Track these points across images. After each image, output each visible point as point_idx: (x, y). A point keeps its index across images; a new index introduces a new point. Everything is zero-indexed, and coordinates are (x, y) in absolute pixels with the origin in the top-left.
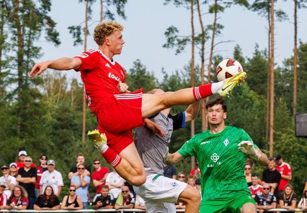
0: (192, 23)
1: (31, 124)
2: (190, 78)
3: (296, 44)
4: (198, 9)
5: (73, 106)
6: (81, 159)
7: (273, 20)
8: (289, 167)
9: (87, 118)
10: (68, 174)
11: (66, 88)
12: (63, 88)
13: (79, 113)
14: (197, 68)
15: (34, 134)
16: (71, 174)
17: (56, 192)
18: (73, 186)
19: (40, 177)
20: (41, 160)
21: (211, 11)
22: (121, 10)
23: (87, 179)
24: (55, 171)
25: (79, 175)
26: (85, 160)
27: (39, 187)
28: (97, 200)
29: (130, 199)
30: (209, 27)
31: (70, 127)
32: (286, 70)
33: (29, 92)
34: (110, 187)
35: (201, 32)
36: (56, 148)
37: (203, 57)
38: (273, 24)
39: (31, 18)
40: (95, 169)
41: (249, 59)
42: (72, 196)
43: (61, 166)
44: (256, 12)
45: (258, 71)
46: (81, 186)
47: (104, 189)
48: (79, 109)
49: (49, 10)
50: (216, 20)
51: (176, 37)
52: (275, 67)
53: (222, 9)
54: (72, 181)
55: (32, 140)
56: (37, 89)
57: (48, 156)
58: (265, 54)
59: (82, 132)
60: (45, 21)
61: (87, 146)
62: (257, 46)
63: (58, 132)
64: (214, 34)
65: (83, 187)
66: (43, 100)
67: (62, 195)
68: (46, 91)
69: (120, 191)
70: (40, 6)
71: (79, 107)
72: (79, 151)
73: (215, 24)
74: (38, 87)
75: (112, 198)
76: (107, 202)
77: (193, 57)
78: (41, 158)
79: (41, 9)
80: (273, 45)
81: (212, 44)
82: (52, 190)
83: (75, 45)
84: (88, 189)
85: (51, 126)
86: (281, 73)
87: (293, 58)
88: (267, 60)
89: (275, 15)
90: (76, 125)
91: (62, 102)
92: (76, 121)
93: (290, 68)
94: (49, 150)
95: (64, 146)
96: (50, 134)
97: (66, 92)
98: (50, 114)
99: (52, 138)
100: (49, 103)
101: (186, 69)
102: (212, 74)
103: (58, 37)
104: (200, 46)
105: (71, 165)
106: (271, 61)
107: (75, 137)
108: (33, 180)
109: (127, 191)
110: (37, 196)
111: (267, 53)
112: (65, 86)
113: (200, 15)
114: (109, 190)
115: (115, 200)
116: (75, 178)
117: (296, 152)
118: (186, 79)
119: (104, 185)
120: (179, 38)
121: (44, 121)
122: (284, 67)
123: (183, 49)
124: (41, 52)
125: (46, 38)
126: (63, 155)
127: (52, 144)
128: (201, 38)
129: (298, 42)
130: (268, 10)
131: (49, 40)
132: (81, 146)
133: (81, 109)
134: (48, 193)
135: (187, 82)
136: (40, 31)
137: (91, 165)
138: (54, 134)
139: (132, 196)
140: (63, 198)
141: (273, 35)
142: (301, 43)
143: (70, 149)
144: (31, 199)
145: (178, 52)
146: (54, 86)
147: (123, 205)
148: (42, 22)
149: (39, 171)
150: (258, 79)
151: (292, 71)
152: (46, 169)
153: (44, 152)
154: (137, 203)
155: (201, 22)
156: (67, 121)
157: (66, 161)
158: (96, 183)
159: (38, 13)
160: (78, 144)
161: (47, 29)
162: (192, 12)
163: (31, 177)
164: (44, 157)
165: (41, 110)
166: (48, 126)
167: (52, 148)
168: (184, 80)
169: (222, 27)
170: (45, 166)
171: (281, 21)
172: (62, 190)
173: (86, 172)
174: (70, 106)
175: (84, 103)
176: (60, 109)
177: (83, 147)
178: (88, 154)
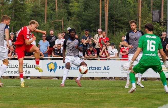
1: (19, 14)
9: (47, 11)
13: (43, 9)
15: (21, 19)
31: (39, 16)
48: (42, 7)
59: (45, 18)
61: (47, 25)
66: (25, 2)
71: (43, 5)
85: (29, 15)
90: (42, 14)
91: (35, 3)
100: (28, 3)
107: (41, 20)
133: (44, 7)
156: (37, 13)
160: (43, 24)
165: (24, 8)
174: (39, 5)
175: (46, 4)
176: (34, 7)
177: (45, 26)
178: (47, 29)
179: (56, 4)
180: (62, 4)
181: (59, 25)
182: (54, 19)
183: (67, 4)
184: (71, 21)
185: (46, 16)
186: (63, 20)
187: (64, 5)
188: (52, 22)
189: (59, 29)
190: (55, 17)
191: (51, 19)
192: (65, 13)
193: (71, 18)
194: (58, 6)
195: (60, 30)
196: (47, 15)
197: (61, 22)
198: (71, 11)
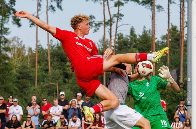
0: (104, 13)
1: (3, 76)
2: (103, 47)
3: (169, 26)
4: (108, 4)
5: (29, 65)
6: (34, 98)
7: (154, 11)
8: (165, 103)
9: (38, 72)
10: (26, 108)
11: (25, 53)
12: (23, 54)
13: (33, 69)
14: (107, 41)
15: (5, 83)
16: (28, 107)
17: (19, 118)
18: (29, 115)
19: (9, 109)
20: (9, 99)
21: (116, 6)
22: (60, 5)
23: (38, 111)
24: (18, 106)
25: (33, 108)
26: (37, 98)
27: (8, 115)
28: (44, 124)
29: (65, 123)
30: (115, 16)
31: (27, 78)
32: (163, 42)
33: (2, 56)
34: (53, 115)
35: (109, 19)
36: (18, 91)
37: (110, 34)
38: (154, 14)
39: (3, 10)
40: (43, 104)
41: (139, 36)
42: (29, 121)
43: (22, 102)
44: (144, 6)
45: (145, 43)
46: (34, 115)
47: (49, 117)
48: (33, 67)
49: (14, 5)
50: (119, 11)
51: (94, 22)
52: (156, 41)
53: (122, 4)
54: (29, 111)
55: (4, 86)
56: (6, 54)
57: (13, 96)
58: (150, 32)
59: (35, 81)
60: (12, 12)
61: (38, 90)
62: (145, 27)
63: (20, 81)
64: (118, 20)
65: (36, 116)
66: (10, 61)
67: (23, 120)
68: (12, 56)
69: (59, 118)
70: (9, 2)
71: (33, 65)
72: (33, 93)
73: (118, 13)
74: (7, 53)
75: (54, 123)
76: (51, 125)
77: (105, 34)
78: (9, 97)
79: (9, 4)
80: (154, 27)
81: (117, 26)
82: (16, 118)
83: (30, 26)
84: (39, 117)
85: (15, 78)
86: (160, 44)
87: (167, 35)
88: (151, 36)
89: (156, 8)
90: (31, 76)
91: (22, 62)
92: (31, 74)
93: (165, 41)
94: (14, 92)
95: (24, 90)
96: (15, 82)
97: (25, 56)
98: (15, 70)
99: (16, 85)
100: (14, 63)
101: (100, 42)
102: (116, 45)
103: (20, 22)
104: (109, 27)
105: (28, 101)
106: (153, 36)
107: (31, 84)
108: (4, 111)
109: (63, 118)
110: (7, 121)
111: (151, 32)
112: (24, 52)
113: (109, 8)
114: (52, 117)
115: (56, 123)
116: (30, 110)
117: (169, 94)
118: (100, 48)
119: (49, 114)
120: (95, 22)
121: (11, 74)
122: (162, 41)
123: (98, 29)
124: (9, 31)
125: (12, 22)
126: (23, 95)
127: (16, 88)
128: (109, 23)
129: (170, 25)
130: (152, 5)
131: (14, 24)
132: (34, 90)
133: (34, 67)
134: (14, 119)
135: (101, 50)
136: (8, 18)
137: (41, 102)
138: (18, 82)
139: (66, 121)
140: (23, 122)
141: (154, 20)
142: (172, 25)
143: (28, 91)
144: (3, 123)
145: (95, 31)
146: (17, 52)
147: (61, 127)
148: (10, 12)
149: (8, 105)
150: (145, 48)
151: (167, 43)
152: (12, 104)
153: (11, 93)
154: (69, 126)
155: (110, 13)
156: (26, 74)
157: (25, 99)
158: (44, 113)
159: (7, 6)
160: (32, 88)
161: (13, 17)
162: (104, 6)
163: (3, 109)
164: (11, 97)
165: (9, 67)
166: (14, 77)
167: (16, 91)
168: (99, 48)
169: (122, 16)
170: (12, 103)
171: (159, 12)
172: (23, 117)
173: (38, 106)
174: (27, 65)
175: (37, 63)
176: (21, 67)
177: (36, 90)
178: (39, 95)
179: (49, 64)
180: (56, 63)
181: (53, 90)
182: (47, 82)
183: (63, 63)
184: (68, 84)
185: (36, 79)
186: (57, 83)
187: (60, 64)
188: (44, 86)
189: (53, 95)
190: (49, 80)
191: (43, 82)
192: (61, 74)
193: (69, 80)
194: (51, 66)
195: (55, 96)
196: (38, 77)
197: (56, 85)
198: (68, 72)
